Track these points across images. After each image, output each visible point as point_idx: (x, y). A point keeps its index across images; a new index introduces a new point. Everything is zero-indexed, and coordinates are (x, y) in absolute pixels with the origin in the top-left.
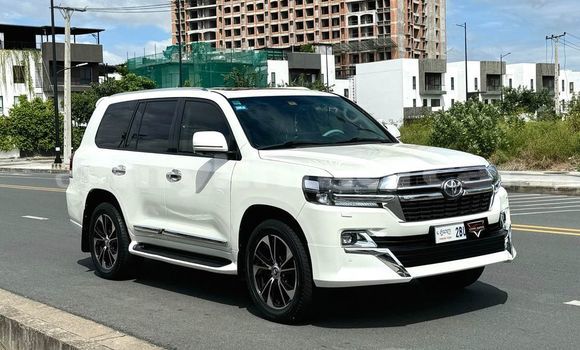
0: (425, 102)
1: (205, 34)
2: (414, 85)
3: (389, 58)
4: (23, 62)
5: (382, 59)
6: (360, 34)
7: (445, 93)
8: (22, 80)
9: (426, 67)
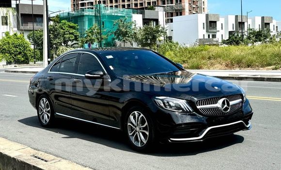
0: (209, 36)
1: (88, 3)
2: (204, 27)
3: (181, 15)
4: (7, 14)
5: (177, 15)
6: (166, 3)
7: (219, 31)
8: (6, 24)
9: (209, 18)
